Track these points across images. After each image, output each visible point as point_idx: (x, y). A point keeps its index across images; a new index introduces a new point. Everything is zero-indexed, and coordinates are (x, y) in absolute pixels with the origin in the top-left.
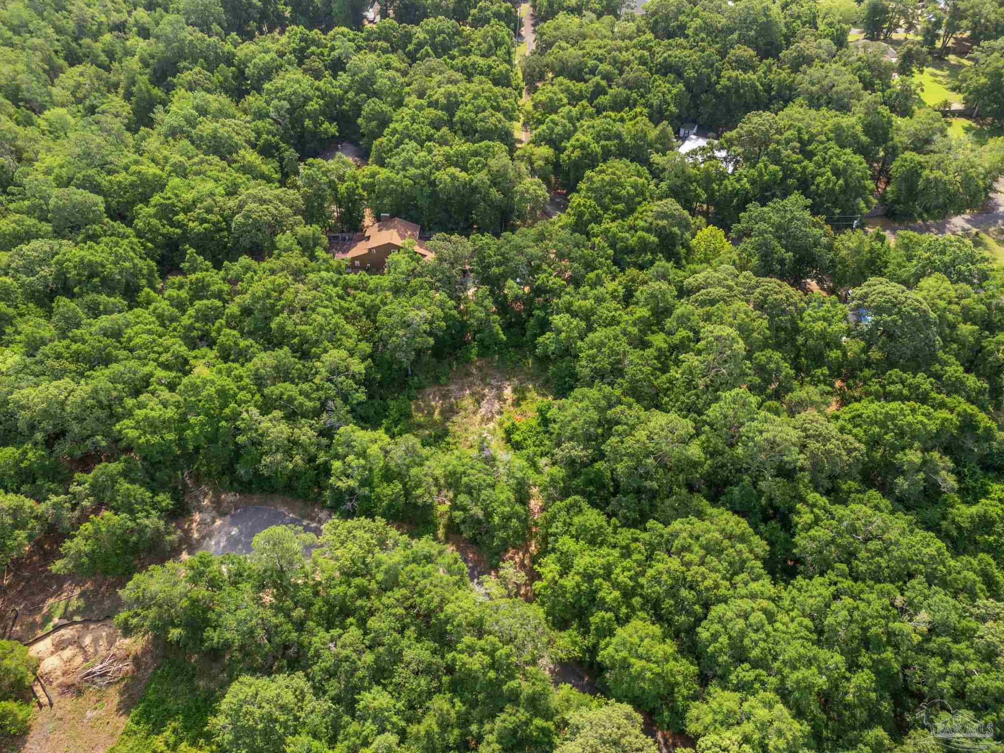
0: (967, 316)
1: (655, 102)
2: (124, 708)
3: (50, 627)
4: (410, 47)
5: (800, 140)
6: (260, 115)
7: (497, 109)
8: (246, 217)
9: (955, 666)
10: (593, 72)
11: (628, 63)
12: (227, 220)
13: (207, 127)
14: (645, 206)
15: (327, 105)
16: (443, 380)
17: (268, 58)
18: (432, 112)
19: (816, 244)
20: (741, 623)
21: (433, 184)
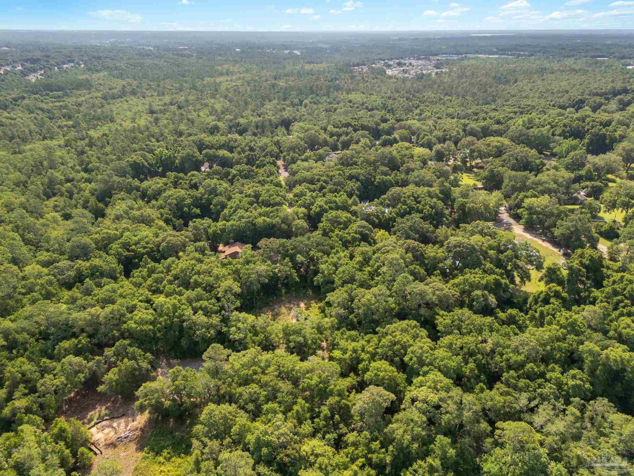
0: (491, 248)
1: (349, 190)
2: (140, 448)
3: (93, 423)
4: (230, 177)
5: (414, 197)
6: (161, 207)
7: (278, 195)
8: (168, 243)
10: (318, 180)
11: (334, 176)
12: (158, 246)
13: (136, 213)
14: (351, 225)
15: (194, 200)
16: (271, 304)
17: (159, 186)
18: (248, 199)
19: (428, 231)
21: (255, 225)
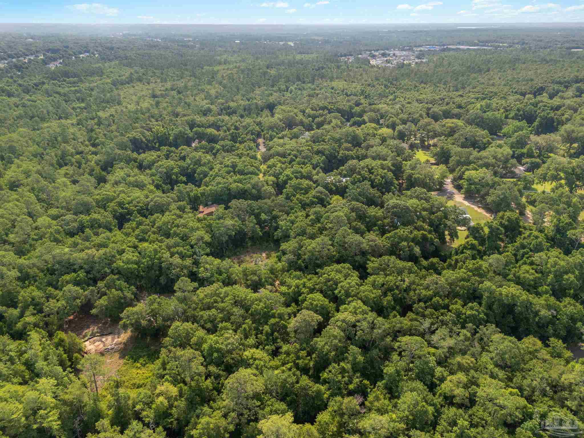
0: (424, 209)
1: (315, 163)
2: (122, 357)
3: (86, 338)
4: (214, 151)
5: (368, 169)
6: (152, 175)
7: (252, 166)
8: (155, 202)
9: (417, 292)
10: (289, 155)
11: (303, 151)
12: (148, 205)
13: (132, 179)
14: (312, 191)
15: (182, 170)
17: (153, 158)
18: (226, 169)
19: (374, 196)
20: (348, 286)
21: (229, 190)
